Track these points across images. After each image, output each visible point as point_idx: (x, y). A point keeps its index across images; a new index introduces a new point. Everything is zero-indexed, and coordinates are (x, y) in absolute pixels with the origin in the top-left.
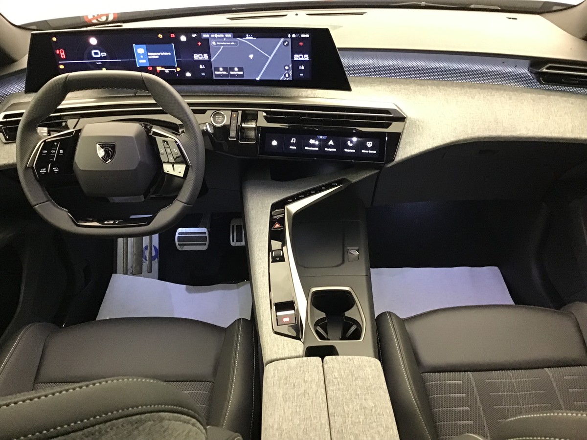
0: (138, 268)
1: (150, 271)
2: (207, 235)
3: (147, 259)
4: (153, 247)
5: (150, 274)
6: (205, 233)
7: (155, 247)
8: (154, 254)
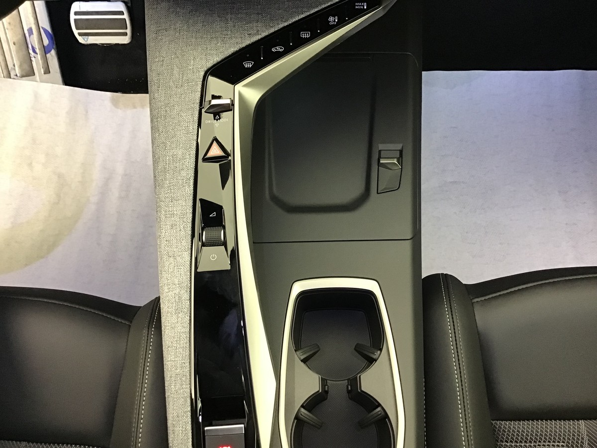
0: (26, 67)
1: (47, 71)
2: (126, 16)
3: (37, 51)
4: (42, 30)
5: (47, 75)
6: (121, 13)
7: (45, 31)
8: (46, 42)
